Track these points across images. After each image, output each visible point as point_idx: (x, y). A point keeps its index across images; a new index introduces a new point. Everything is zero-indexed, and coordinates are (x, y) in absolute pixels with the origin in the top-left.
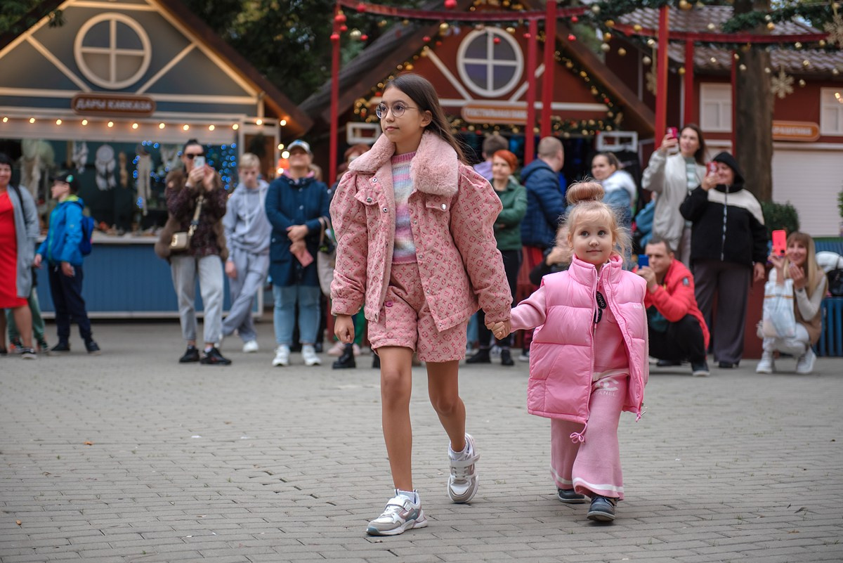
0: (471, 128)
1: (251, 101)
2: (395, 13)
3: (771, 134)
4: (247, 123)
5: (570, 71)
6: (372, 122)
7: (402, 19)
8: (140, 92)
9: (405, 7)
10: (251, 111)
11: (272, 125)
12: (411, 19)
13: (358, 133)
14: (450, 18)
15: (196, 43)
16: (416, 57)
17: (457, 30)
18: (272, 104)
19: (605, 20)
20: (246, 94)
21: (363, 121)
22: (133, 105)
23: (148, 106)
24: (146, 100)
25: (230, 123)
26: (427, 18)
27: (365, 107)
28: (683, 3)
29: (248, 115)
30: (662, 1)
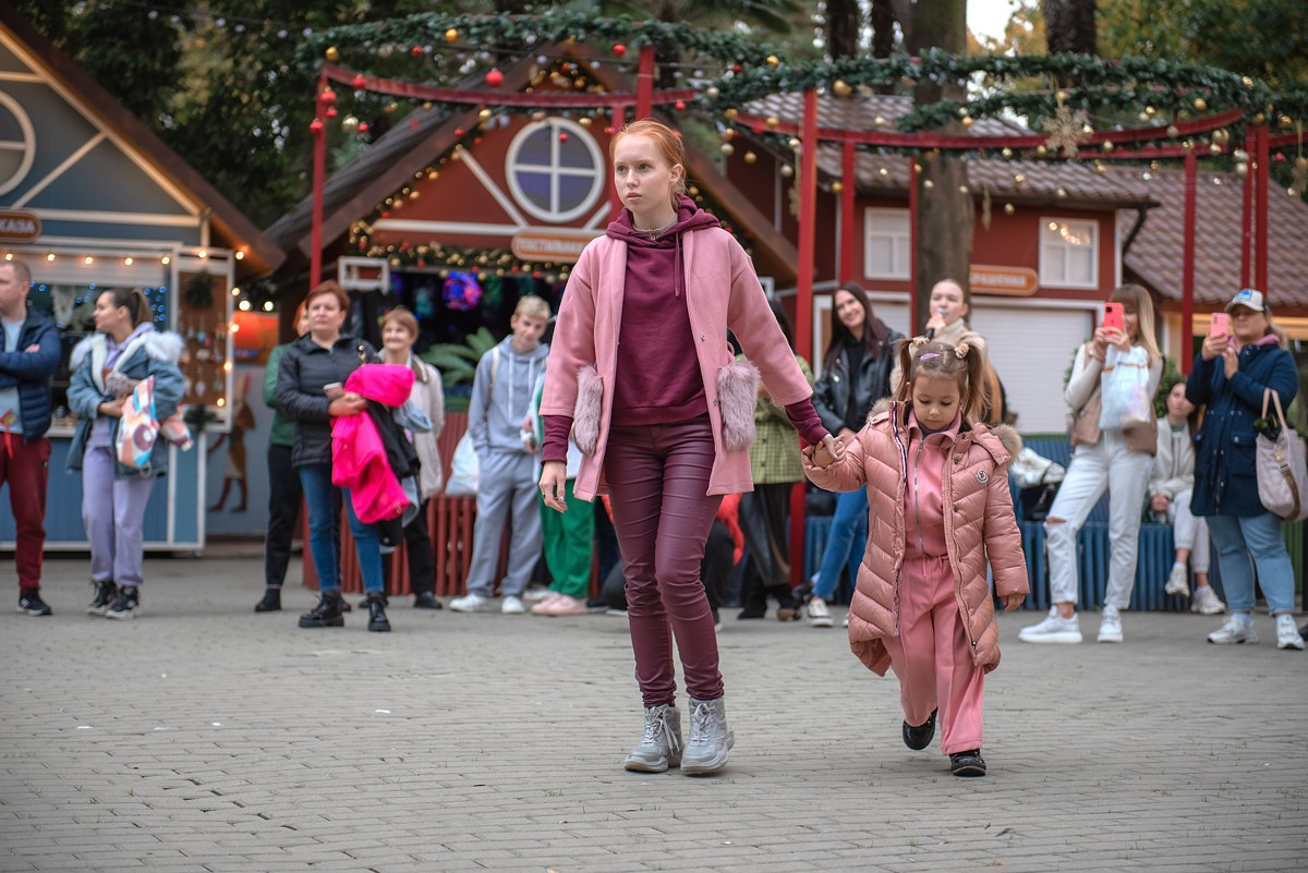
0: (526, 268)
1: (192, 222)
2: (410, 92)
4: (183, 255)
6: (375, 256)
7: (421, 102)
8: (18, 206)
9: (427, 84)
10: (190, 236)
11: (224, 259)
12: (434, 102)
13: (355, 274)
14: (494, 102)
15: (106, 132)
16: (442, 161)
17: (504, 120)
18: (223, 226)
19: (725, 109)
20: (180, 211)
21: (363, 254)
22: (6, 225)
23: (30, 227)
24: (27, 218)
25: (159, 255)
26: (459, 100)
27: (365, 234)
28: (839, 85)
29: (187, 244)
30: (808, 80)
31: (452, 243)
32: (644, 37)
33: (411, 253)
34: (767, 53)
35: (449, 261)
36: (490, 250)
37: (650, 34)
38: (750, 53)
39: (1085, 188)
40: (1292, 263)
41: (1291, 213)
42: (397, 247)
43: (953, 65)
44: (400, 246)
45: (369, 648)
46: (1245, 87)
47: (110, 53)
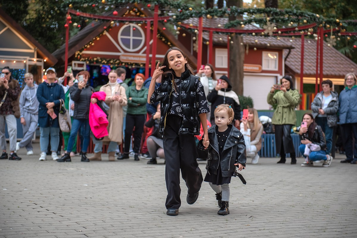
0: (123, 64)
1: (32, 51)
2: (92, 16)
3: (243, 69)
4: (29, 60)
5: (164, 42)
6: (82, 61)
7: (95, 19)
9: (96, 14)
10: (31, 55)
11: (41, 61)
12: (98, 19)
13: (77, 65)
14: (115, 19)
15: (8, 26)
16: (101, 35)
17: (118, 24)
18: (40, 52)
19: (178, 22)
20: (29, 48)
21: (79, 60)
26: (105, 19)
27: (79, 55)
28: (208, 16)
29: (31, 57)
30: (200, 14)
31: (103, 57)
32: (156, 2)
33: (92, 60)
34: (189, 7)
35: (102, 62)
36: (114, 59)
37: (157, 1)
38: (184, 7)
39: (275, 43)
40: (330, 64)
41: (330, 50)
42: (88, 59)
43: (239, 11)
44: (89, 58)
45: (81, 168)
46: (317, 17)
47: (9, 5)
